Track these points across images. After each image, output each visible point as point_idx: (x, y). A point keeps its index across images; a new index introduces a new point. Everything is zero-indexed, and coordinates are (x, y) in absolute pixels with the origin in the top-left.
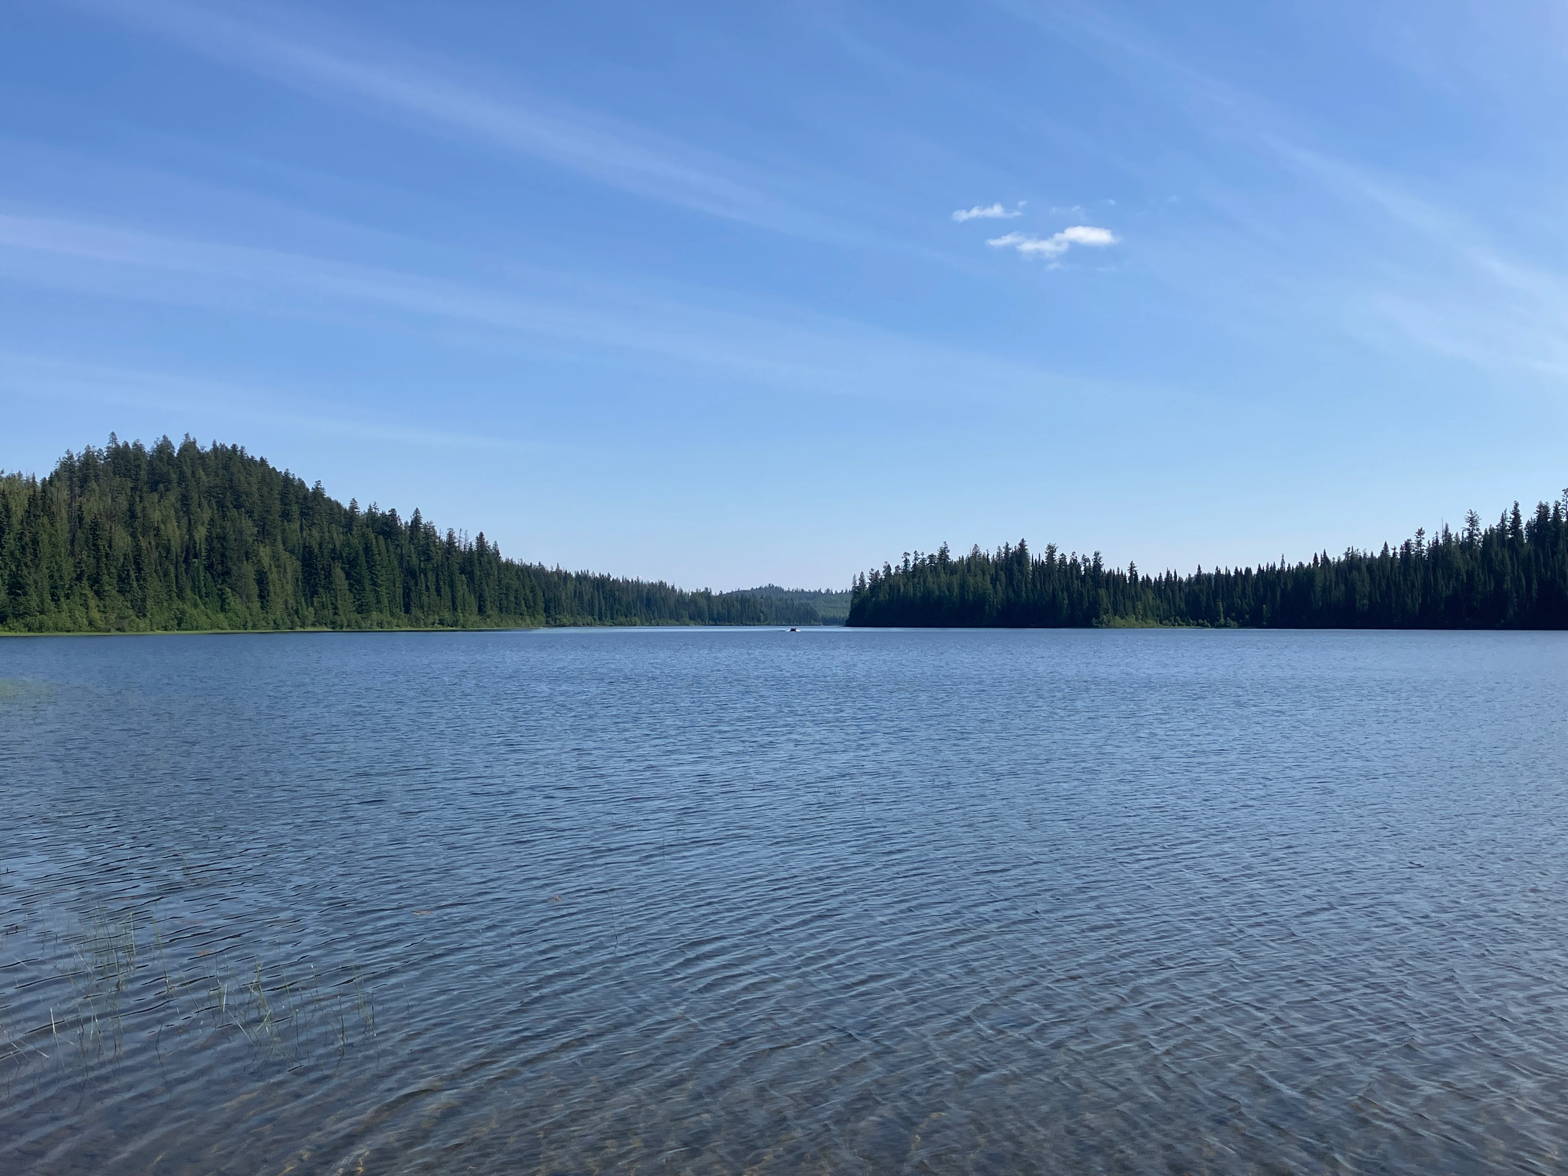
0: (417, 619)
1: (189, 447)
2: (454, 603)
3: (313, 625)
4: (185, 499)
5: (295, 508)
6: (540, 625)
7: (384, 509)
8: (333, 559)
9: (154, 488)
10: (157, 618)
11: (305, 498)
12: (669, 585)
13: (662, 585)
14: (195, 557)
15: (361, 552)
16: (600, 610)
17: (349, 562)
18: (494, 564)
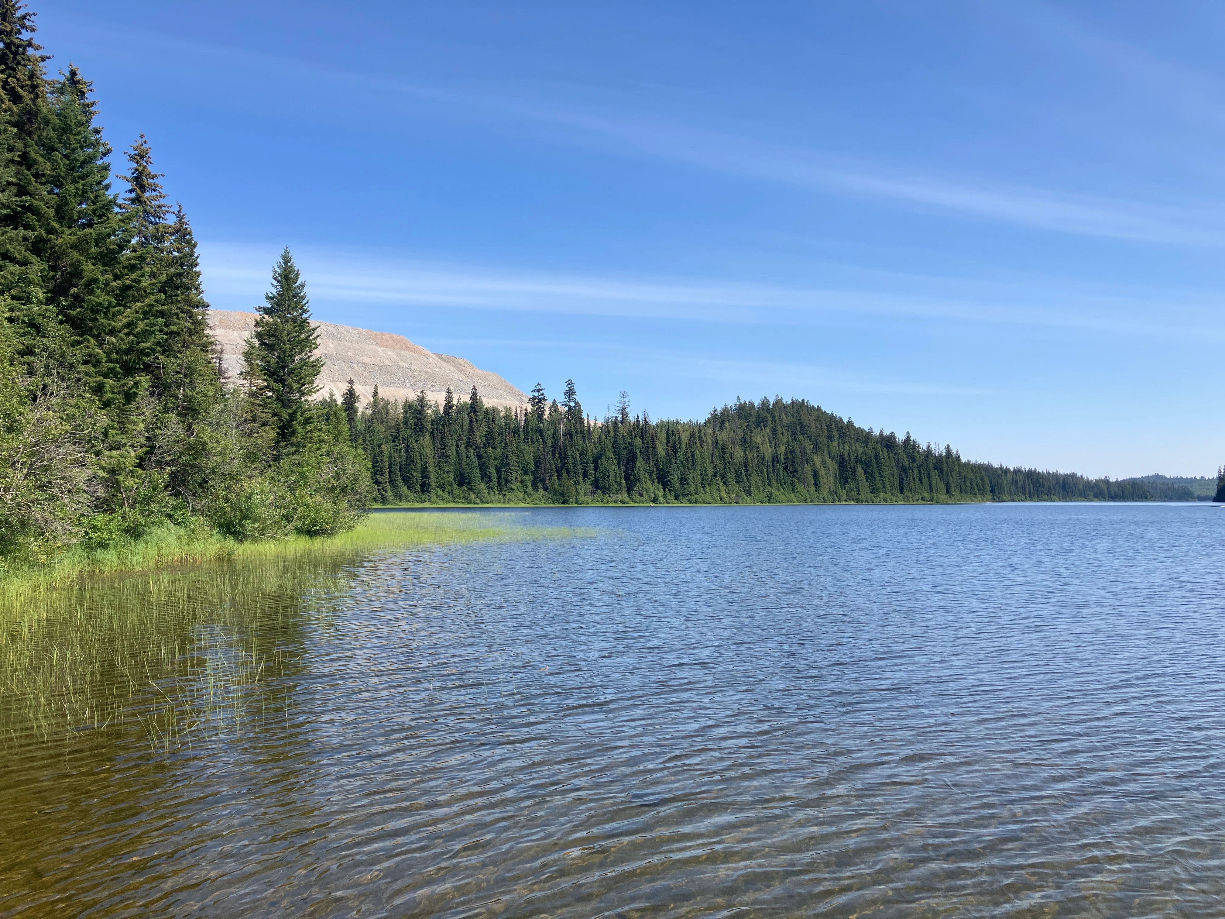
0: (908, 497)
1: (779, 402)
2: (930, 488)
3: (846, 500)
4: (774, 431)
5: (836, 434)
6: (988, 500)
7: (887, 433)
8: (857, 462)
9: (759, 426)
10: (757, 497)
11: (842, 427)
12: (1079, 475)
13: (1074, 476)
14: (778, 462)
15: (873, 458)
16: (1030, 491)
17: (866, 464)
18: (956, 463)
